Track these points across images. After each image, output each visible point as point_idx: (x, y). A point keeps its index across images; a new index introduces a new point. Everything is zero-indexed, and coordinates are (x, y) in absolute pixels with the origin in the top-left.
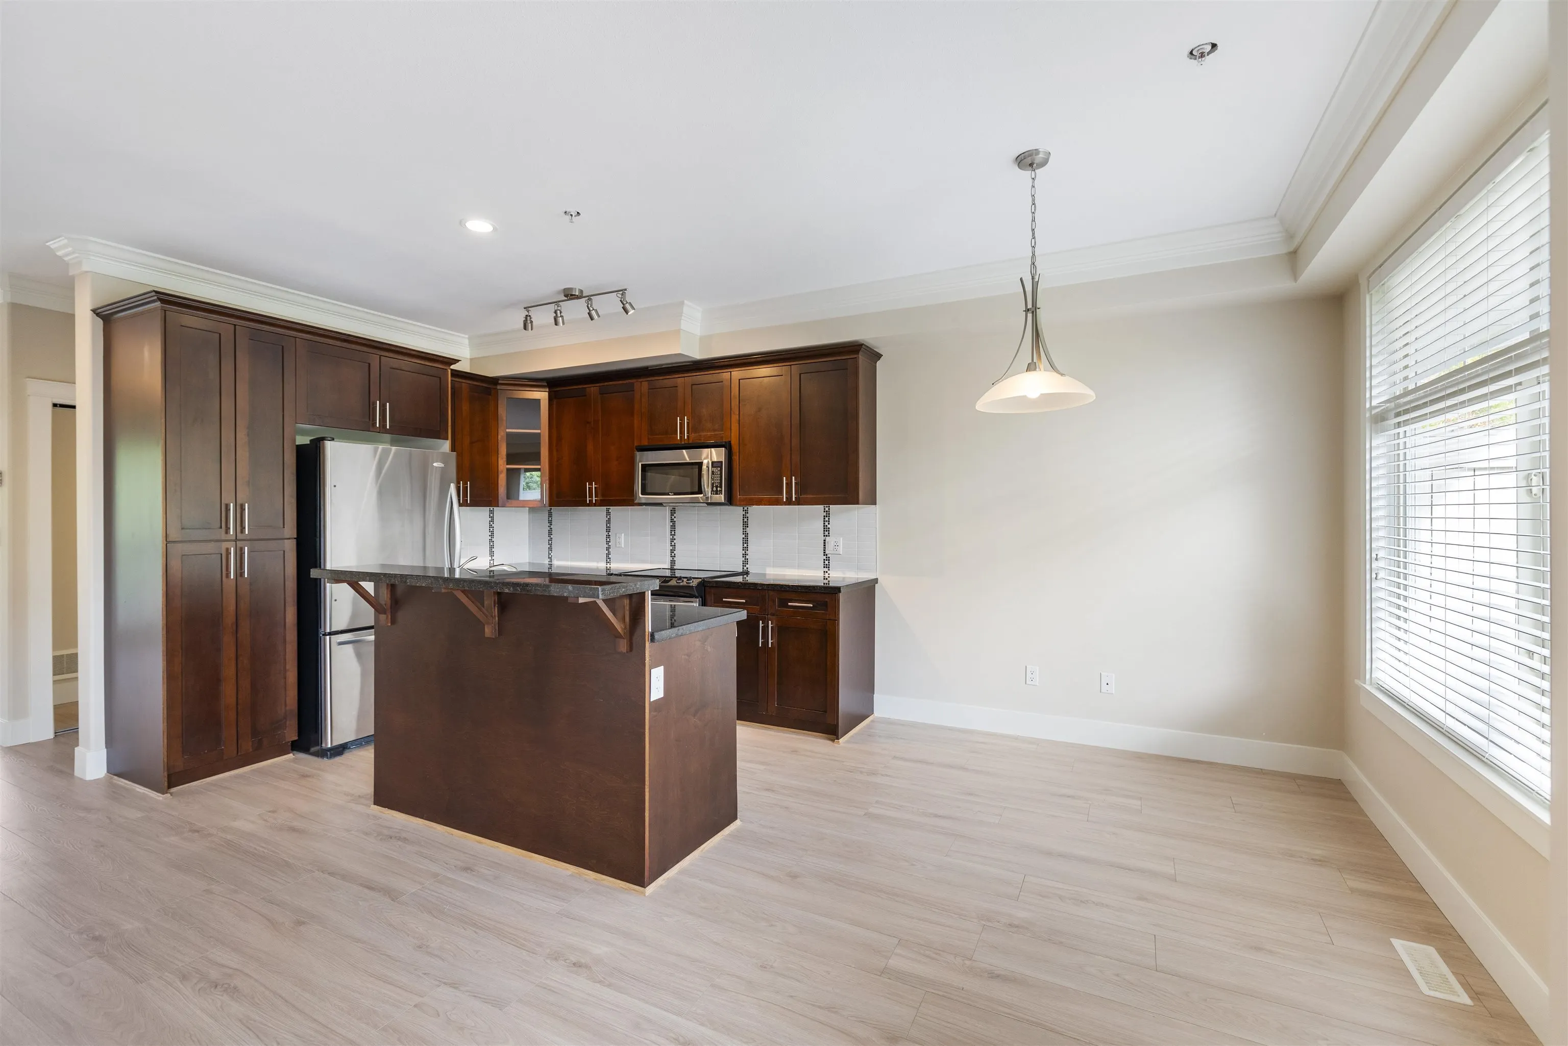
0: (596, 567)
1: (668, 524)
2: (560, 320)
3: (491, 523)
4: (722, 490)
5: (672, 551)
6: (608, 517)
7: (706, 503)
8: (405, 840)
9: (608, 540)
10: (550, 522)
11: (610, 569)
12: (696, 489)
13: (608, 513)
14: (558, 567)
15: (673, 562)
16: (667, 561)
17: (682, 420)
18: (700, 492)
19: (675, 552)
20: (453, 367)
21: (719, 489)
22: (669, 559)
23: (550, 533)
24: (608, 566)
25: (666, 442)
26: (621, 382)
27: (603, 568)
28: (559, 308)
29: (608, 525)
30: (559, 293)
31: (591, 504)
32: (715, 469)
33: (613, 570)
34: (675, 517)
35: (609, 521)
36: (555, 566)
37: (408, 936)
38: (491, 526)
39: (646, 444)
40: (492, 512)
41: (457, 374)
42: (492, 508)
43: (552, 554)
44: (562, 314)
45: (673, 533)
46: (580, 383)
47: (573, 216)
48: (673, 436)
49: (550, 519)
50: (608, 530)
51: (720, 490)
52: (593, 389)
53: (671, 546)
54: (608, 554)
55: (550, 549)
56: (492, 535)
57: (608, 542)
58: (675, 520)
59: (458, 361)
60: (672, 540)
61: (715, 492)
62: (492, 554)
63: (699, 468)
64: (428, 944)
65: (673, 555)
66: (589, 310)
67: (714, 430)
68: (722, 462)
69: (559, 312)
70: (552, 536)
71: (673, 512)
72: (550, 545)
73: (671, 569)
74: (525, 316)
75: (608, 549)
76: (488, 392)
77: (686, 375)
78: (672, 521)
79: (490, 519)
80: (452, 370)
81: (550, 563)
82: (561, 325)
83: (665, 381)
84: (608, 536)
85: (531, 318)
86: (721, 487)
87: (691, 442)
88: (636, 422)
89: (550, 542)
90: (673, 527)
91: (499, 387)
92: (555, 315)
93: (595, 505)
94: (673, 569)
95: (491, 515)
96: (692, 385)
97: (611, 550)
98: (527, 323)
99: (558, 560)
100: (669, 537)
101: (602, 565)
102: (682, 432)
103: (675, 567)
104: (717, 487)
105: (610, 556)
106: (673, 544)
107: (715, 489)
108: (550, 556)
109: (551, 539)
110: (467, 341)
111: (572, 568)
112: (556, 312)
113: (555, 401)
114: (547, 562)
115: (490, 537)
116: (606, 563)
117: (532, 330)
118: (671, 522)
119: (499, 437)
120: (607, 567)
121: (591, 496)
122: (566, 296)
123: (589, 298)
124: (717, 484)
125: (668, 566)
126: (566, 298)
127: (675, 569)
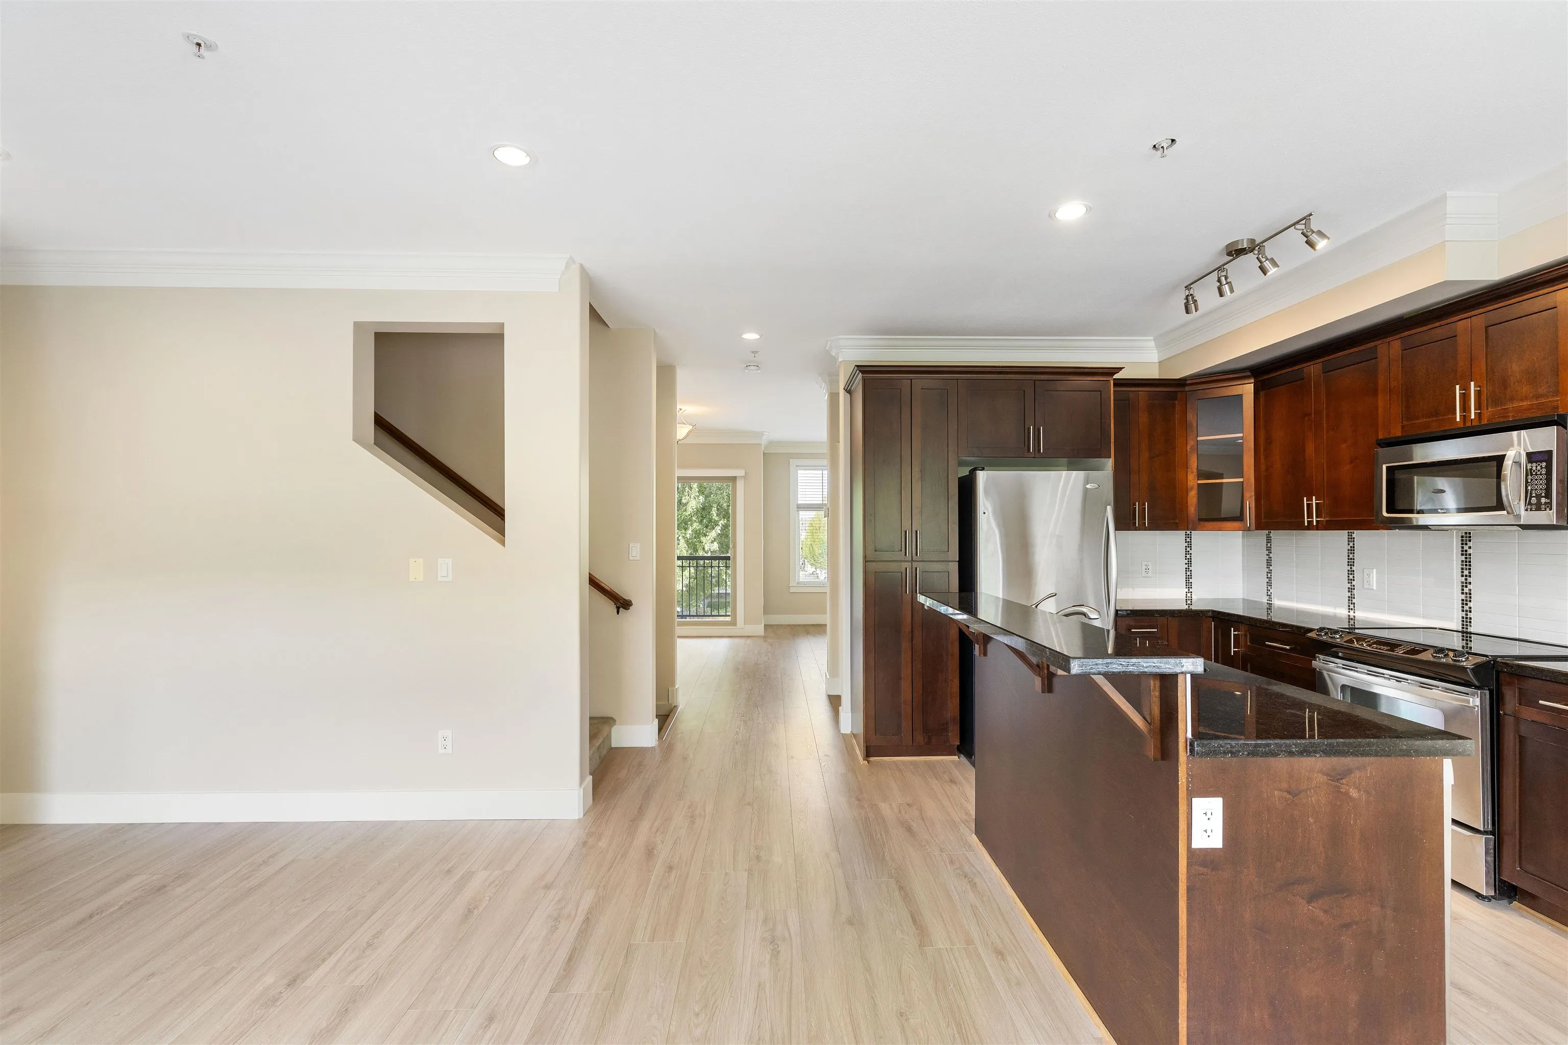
0: (1332, 614)
1: (1456, 559)
2: (1226, 288)
3: (1188, 549)
4: (1551, 503)
5: (1464, 602)
6: (1351, 544)
7: (1520, 526)
8: (974, 885)
9: (1351, 577)
10: (1269, 549)
11: (1354, 619)
12: (1494, 503)
13: (1351, 539)
14: (1281, 609)
15: (1466, 621)
16: (1455, 616)
17: (1465, 388)
18: (1500, 506)
19: (1470, 604)
20: (1116, 376)
21: (1543, 500)
22: (1458, 615)
23: (1269, 563)
24: (1352, 613)
25: (1435, 428)
26: (1356, 349)
27: (1343, 616)
28: (1224, 273)
29: (1351, 556)
30: (1221, 253)
31: (1310, 527)
32: (1534, 465)
33: (1359, 621)
34: (1470, 548)
35: (1352, 550)
36: (1276, 607)
37: (903, 994)
38: (1187, 552)
39: (1400, 435)
40: (1188, 536)
41: (1119, 383)
42: (1188, 532)
43: (1271, 591)
44: (1228, 280)
45: (1466, 572)
46: (1295, 364)
47: (1165, 148)
48: (1450, 416)
49: (1269, 545)
50: (1351, 562)
51: (1546, 503)
52: (1313, 369)
53: (1463, 593)
54: (1351, 598)
55: (1269, 584)
56: (1189, 563)
57: (1350, 581)
58: (1470, 551)
59: (1121, 369)
60: (1465, 584)
61: (1534, 507)
62: (1189, 585)
63: (1497, 466)
64: (910, 1017)
65: (1466, 608)
66: (1261, 262)
67: (1538, 397)
68: (1550, 453)
69: (1223, 278)
70: (1271, 568)
71: (1466, 538)
72: (1270, 578)
73: (1462, 632)
74: (1185, 297)
75: (1351, 590)
76: (1173, 396)
77: (1473, 313)
78: (1464, 553)
79: (1186, 545)
80: (1114, 379)
81: (1268, 602)
82: (1229, 293)
83: (1438, 331)
84: (1351, 572)
85: (1193, 298)
86: (1548, 495)
87: (1485, 422)
88: (1381, 403)
89: (1269, 576)
90: (1467, 564)
91: (1187, 389)
92: (1219, 284)
93: (1317, 528)
94: (1467, 633)
95: (1188, 540)
96: (1487, 327)
97: (1355, 592)
98: (1190, 304)
99: (1279, 599)
100: (1457, 579)
101: (1343, 612)
102: (1465, 408)
103: (1471, 629)
104: (1538, 497)
105: (1354, 601)
106: (1466, 590)
107: (1534, 500)
108: (1269, 593)
109: (1270, 572)
110: (1152, 344)
111: (1300, 613)
112: (1219, 281)
113: (1262, 394)
114: (1265, 600)
115: (1187, 566)
116: (1348, 610)
117: (1196, 311)
118: (1462, 555)
119: (1188, 447)
120: (1349, 616)
121: (1310, 515)
122: (1229, 254)
123: (1261, 246)
124: (1539, 492)
125: (1456, 625)
126: (1232, 257)
127: (1471, 633)
